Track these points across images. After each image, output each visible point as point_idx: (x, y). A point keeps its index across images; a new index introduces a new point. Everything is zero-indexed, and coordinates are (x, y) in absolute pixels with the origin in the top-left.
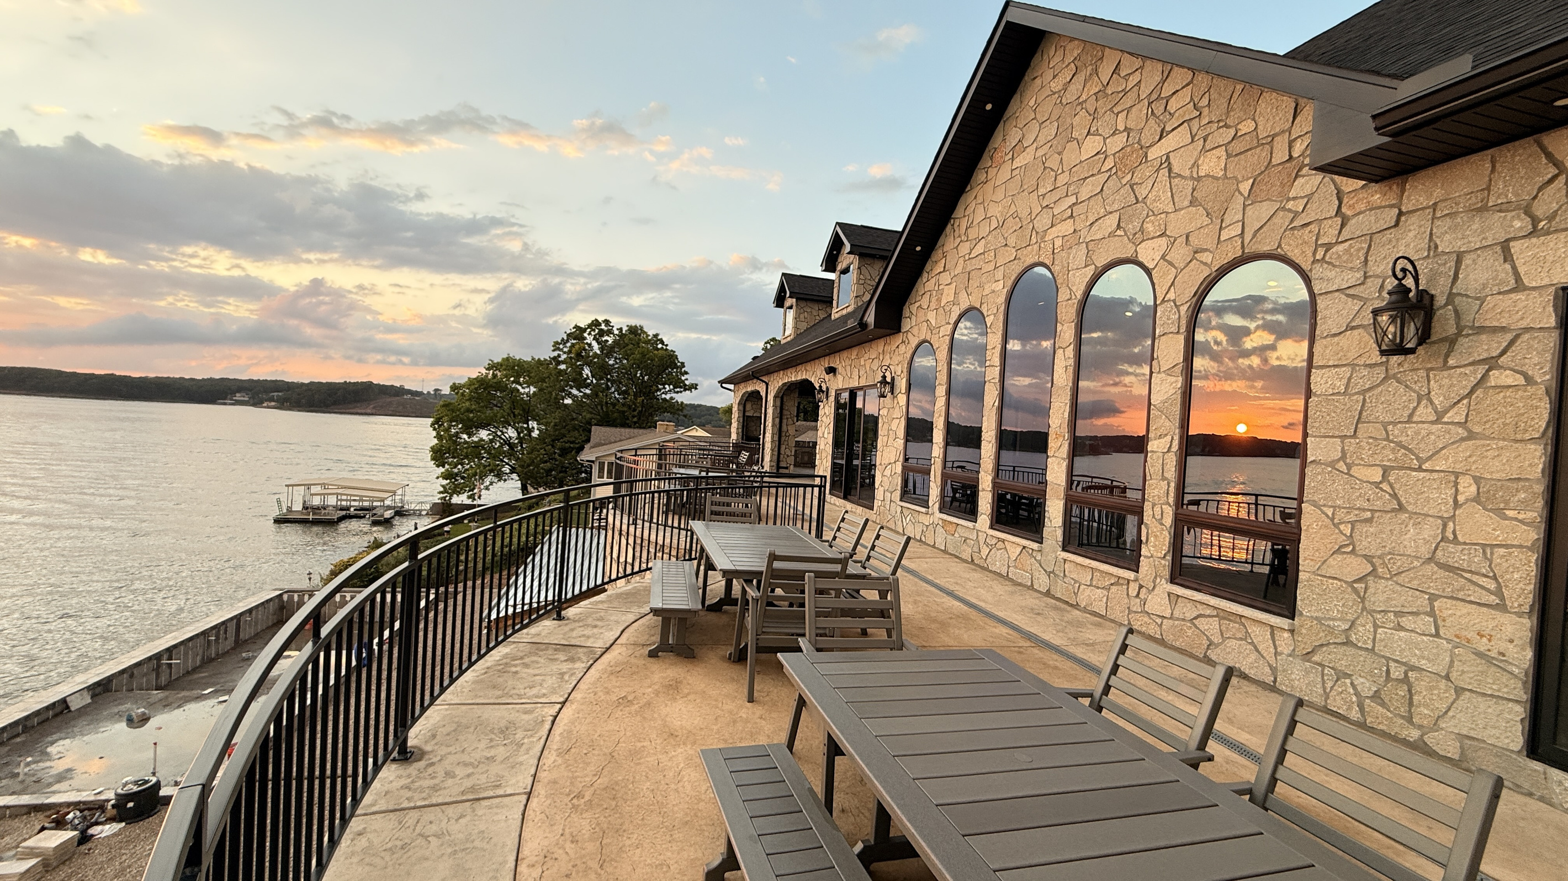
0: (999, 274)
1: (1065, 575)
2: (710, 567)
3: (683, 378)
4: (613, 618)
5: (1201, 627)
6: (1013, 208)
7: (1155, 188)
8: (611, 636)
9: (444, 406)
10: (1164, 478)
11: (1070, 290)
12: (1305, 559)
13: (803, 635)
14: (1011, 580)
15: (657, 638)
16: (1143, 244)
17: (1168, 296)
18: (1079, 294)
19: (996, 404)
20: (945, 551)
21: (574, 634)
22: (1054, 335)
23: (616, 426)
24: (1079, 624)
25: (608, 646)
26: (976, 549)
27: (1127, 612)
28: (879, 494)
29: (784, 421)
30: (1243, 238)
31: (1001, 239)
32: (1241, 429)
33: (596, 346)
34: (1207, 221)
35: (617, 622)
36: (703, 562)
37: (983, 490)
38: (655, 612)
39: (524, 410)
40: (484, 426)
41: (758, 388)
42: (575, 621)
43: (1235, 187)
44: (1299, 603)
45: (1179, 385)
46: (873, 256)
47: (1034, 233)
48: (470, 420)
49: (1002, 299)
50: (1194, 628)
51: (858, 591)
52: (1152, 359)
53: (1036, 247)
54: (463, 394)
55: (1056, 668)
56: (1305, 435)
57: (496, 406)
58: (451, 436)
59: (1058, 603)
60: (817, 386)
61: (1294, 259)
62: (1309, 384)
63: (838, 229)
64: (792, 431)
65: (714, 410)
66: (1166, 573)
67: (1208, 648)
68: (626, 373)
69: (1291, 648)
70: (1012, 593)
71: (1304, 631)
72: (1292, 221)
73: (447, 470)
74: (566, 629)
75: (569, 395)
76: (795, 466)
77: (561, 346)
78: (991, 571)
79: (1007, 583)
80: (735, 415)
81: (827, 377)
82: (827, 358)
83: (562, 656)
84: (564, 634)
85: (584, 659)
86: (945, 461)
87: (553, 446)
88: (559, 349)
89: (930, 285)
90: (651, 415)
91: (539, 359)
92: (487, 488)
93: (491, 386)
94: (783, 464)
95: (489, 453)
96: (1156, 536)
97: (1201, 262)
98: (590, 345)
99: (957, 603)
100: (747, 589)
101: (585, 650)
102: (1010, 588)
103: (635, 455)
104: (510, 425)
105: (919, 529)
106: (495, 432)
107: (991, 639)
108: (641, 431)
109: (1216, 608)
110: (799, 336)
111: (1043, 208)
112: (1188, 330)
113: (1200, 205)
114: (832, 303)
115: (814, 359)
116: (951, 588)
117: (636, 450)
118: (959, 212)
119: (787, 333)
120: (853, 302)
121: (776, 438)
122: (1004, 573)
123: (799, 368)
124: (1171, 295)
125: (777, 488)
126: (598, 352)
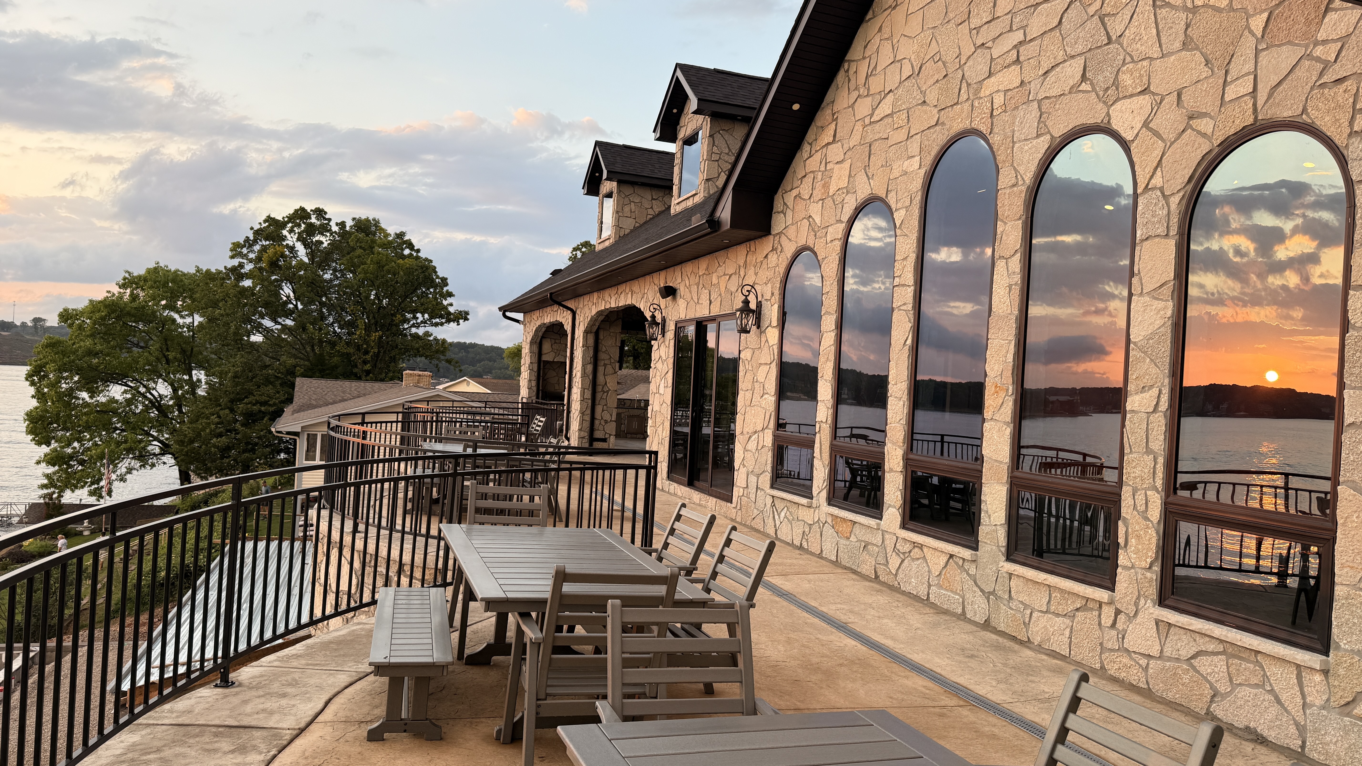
0: (914, 147)
1: (1010, 596)
2: (470, 596)
3: (445, 303)
4: (312, 681)
5: (1202, 670)
6: (934, 47)
7: (1135, 22)
8: (307, 709)
9: (47, 346)
10: (1148, 451)
11: (1016, 170)
12: (1343, 566)
13: (605, 697)
14: (933, 606)
15: (381, 711)
16: (1118, 105)
17: (1153, 181)
18: (1028, 175)
19: (909, 342)
20: (836, 563)
21: (248, 708)
22: (992, 239)
23: (336, 378)
24: (1027, 670)
25: (302, 725)
26: (881, 560)
27: (1098, 649)
28: (740, 477)
29: (601, 369)
30: (1255, 98)
31: (916, 93)
32: (1272, 378)
33: (301, 251)
34: (1206, 72)
35: (320, 688)
36: (462, 588)
37: (891, 470)
38: (380, 669)
39: (183, 351)
40: (117, 378)
41: (560, 319)
42: (250, 688)
43: (1244, 23)
44: (1335, 630)
45: (1169, 313)
46: (732, 118)
47: (964, 85)
48: (92, 368)
49: (917, 184)
50: (1192, 672)
51: (698, 626)
52: (1132, 274)
53: (967, 106)
54: (80, 327)
55: (994, 737)
56: (1341, 386)
57: (137, 345)
58: (60, 396)
59: (1001, 640)
60: (648, 315)
61: (1324, 129)
62: (1345, 311)
63: (679, 74)
64: (611, 383)
65: (496, 351)
66: (1153, 591)
67: (1212, 701)
68: (352, 294)
69: (1325, 697)
70: (935, 625)
71: (1342, 672)
72: (1321, 74)
73: (55, 450)
74: (235, 701)
75: (259, 328)
76: (618, 436)
77: (245, 251)
78: (903, 593)
79: (928, 610)
80: (526, 360)
81: (663, 302)
82: (663, 274)
83: (225, 745)
84: (232, 709)
85: (263, 747)
86: (835, 428)
87: (232, 410)
88: (241, 255)
89: (813, 163)
90: (394, 360)
91: (208, 271)
92: (122, 479)
93: (129, 314)
94: (598, 434)
95: (126, 422)
96: (1138, 537)
97: (1199, 132)
98: (292, 249)
99: (851, 643)
100: (524, 628)
101: (265, 733)
102: (932, 618)
103: (362, 423)
104: (160, 376)
105: (798, 531)
106: (136, 389)
107: (900, 696)
108: (377, 385)
109: (1221, 641)
110: (622, 239)
111: (977, 48)
112: (1180, 233)
113: (1197, 48)
114: (671, 188)
115: (644, 275)
116: (843, 618)
117: (363, 414)
118: (855, 52)
119: (605, 235)
120: (702, 187)
121: (588, 394)
122: (922, 592)
123: (622, 287)
124: (1157, 181)
125: (582, 470)
126: (306, 260)
